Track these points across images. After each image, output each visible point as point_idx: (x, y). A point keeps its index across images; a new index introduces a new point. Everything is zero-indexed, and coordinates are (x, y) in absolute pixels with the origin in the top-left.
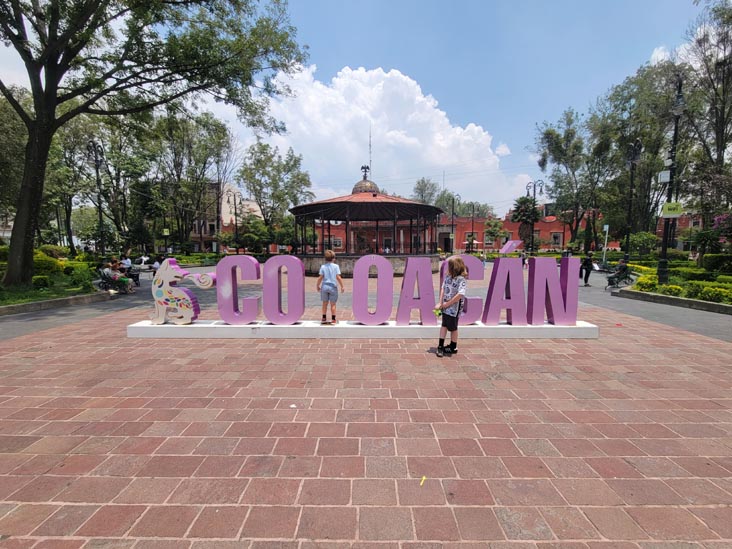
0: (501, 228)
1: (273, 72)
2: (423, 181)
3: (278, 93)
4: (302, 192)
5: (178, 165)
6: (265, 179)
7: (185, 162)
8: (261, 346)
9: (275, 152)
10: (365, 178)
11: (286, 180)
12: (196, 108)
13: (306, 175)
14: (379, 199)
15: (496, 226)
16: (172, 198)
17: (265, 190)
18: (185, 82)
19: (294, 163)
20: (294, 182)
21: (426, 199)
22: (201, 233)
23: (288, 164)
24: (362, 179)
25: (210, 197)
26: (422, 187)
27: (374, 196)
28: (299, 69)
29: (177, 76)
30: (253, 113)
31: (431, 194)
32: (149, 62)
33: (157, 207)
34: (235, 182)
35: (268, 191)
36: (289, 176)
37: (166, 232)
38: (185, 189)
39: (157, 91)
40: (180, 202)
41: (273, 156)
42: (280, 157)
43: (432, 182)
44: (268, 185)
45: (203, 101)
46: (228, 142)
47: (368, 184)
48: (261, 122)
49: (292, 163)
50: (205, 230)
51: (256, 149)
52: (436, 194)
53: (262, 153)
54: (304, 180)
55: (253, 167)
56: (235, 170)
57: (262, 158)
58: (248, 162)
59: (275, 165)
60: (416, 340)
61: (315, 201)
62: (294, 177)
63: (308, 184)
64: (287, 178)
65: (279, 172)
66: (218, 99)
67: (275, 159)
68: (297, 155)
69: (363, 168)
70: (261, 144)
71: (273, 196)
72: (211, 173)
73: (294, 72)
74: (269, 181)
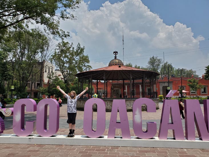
0: (197, 83)
1: (65, 8)
2: (153, 58)
3: (67, 18)
4: (85, 66)
5: (23, 54)
6: (66, 59)
7: (26, 52)
8: (31, 148)
9: (71, 46)
10: (116, 57)
11: (76, 60)
12: (28, 27)
13: (87, 57)
14: (122, 68)
15: (194, 82)
16: (17, 70)
17: (65, 65)
18: (22, 15)
19: (81, 51)
20: (80, 60)
21: (156, 68)
22: (31, 88)
23: (77, 51)
24: (114, 58)
25: (37, 69)
26: (153, 61)
27: (120, 67)
28: (77, 7)
29: (18, 13)
30: (53, 28)
31: (158, 65)
32: (6, 8)
33: (9, 75)
34: (49, 61)
35: (67, 65)
36: (78, 57)
37: (13, 88)
38: (24, 65)
39: (9, 20)
40: (21, 72)
41: (70, 48)
42: (73, 48)
43: (158, 58)
44: (67, 62)
45: (32, 23)
46: (47, 42)
47: (117, 61)
48: (58, 32)
49: (79, 51)
50: (35, 86)
51: (61, 45)
52: (161, 65)
53: (64, 46)
54: (86, 59)
55: (60, 53)
56: (50, 55)
57: (64, 49)
58: (57, 51)
59: (71, 52)
60: (118, 147)
61: (91, 70)
62: (80, 58)
63: (88, 61)
64: (77, 58)
65: (73, 56)
66: (37, 22)
67: (71, 49)
68: (82, 47)
69: (114, 52)
70: (64, 42)
71: (69, 68)
72: (38, 57)
73: (75, 8)
74: (67, 61)
